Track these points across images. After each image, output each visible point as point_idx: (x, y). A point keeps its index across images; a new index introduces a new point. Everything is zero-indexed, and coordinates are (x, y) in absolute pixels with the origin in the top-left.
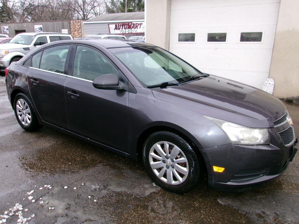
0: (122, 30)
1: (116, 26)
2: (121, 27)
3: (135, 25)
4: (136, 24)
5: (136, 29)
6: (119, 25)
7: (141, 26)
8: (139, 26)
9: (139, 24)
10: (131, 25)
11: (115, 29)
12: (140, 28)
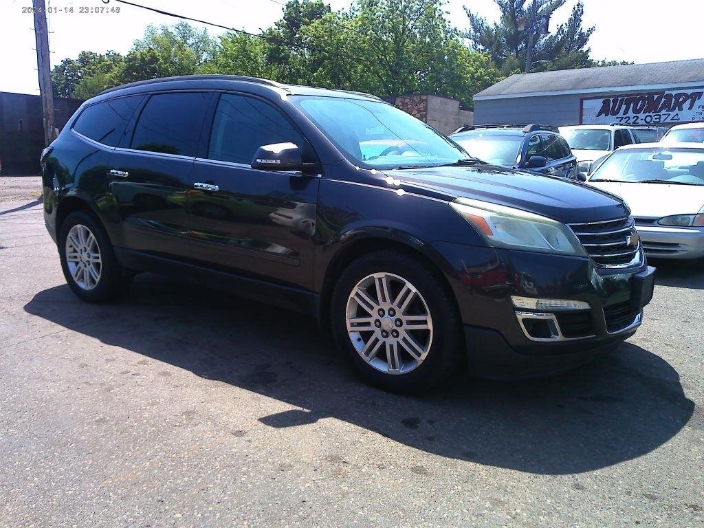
0: (625, 116)
1: (606, 103)
2: (624, 107)
3: (673, 100)
4: (679, 95)
5: (677, 111)
6: (615, 102)
7: (697, 101)
8: (689, 102)
9: (687, 97)
10: (659, 99)
11: (599, 115)
12: (690, 108)
